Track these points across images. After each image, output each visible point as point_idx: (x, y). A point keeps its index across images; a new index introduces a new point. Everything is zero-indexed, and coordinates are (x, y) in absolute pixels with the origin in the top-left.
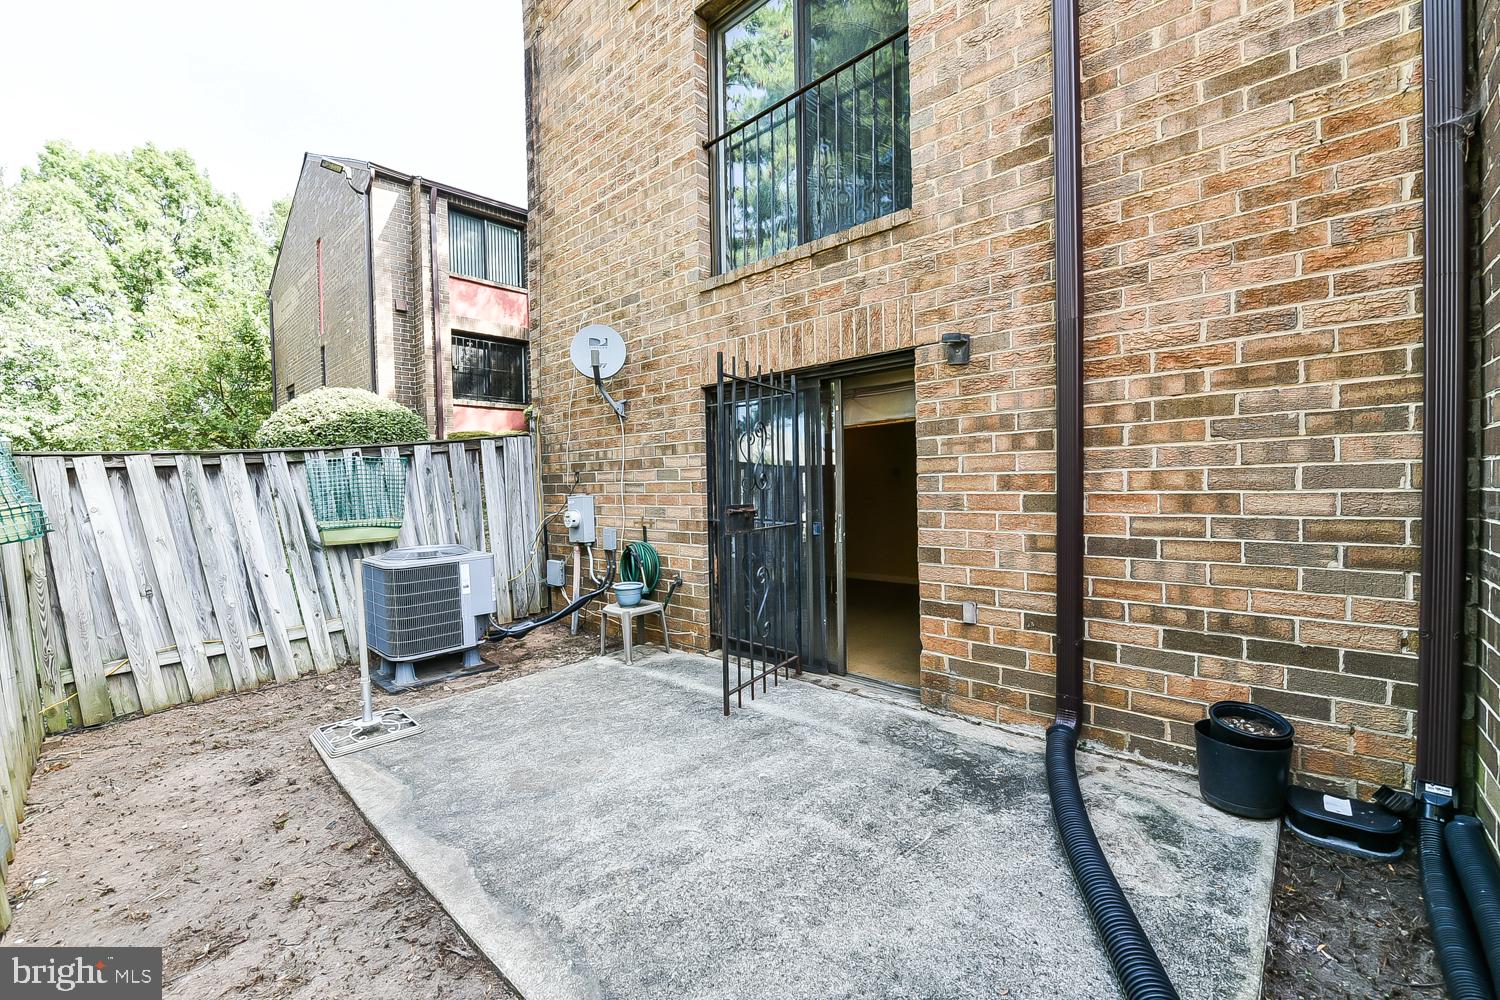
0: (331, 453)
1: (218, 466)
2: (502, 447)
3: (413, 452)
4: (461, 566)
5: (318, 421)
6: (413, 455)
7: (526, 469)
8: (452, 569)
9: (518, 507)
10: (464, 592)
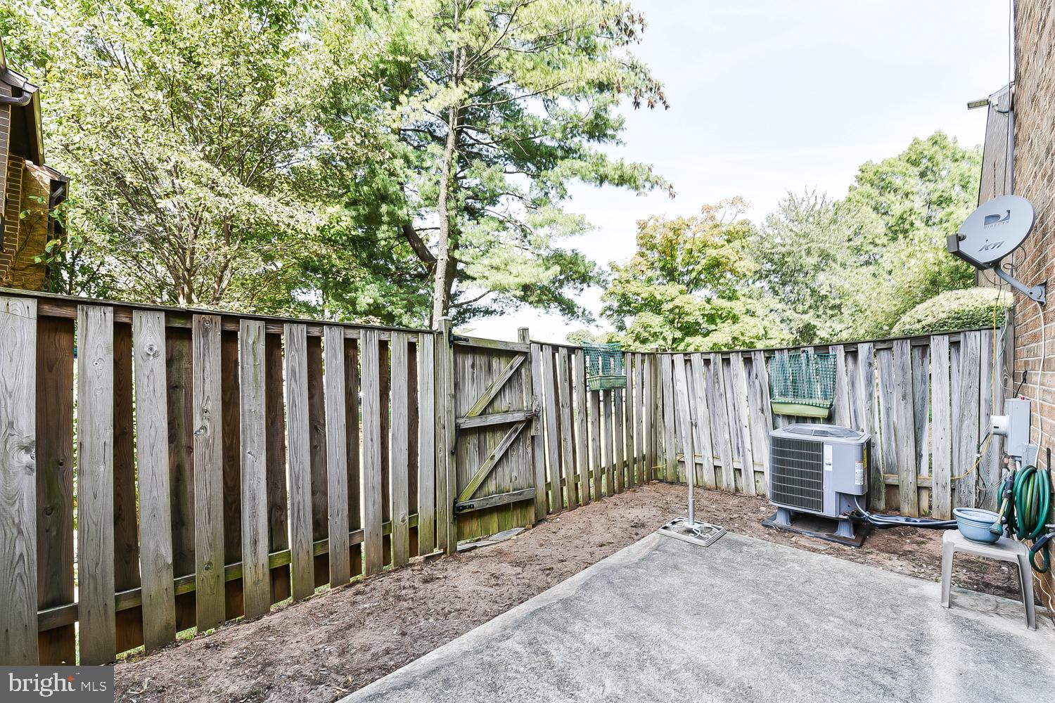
0: (793, 351)
1: (729, 359)
2: (959, 342)
3: (857, 348)
4: (825, 447)
5: (930, 320)
6: (857, 351)
7: (991, 365)
8: (819, 446)
9: (974, 405)
10: (827, 468)
